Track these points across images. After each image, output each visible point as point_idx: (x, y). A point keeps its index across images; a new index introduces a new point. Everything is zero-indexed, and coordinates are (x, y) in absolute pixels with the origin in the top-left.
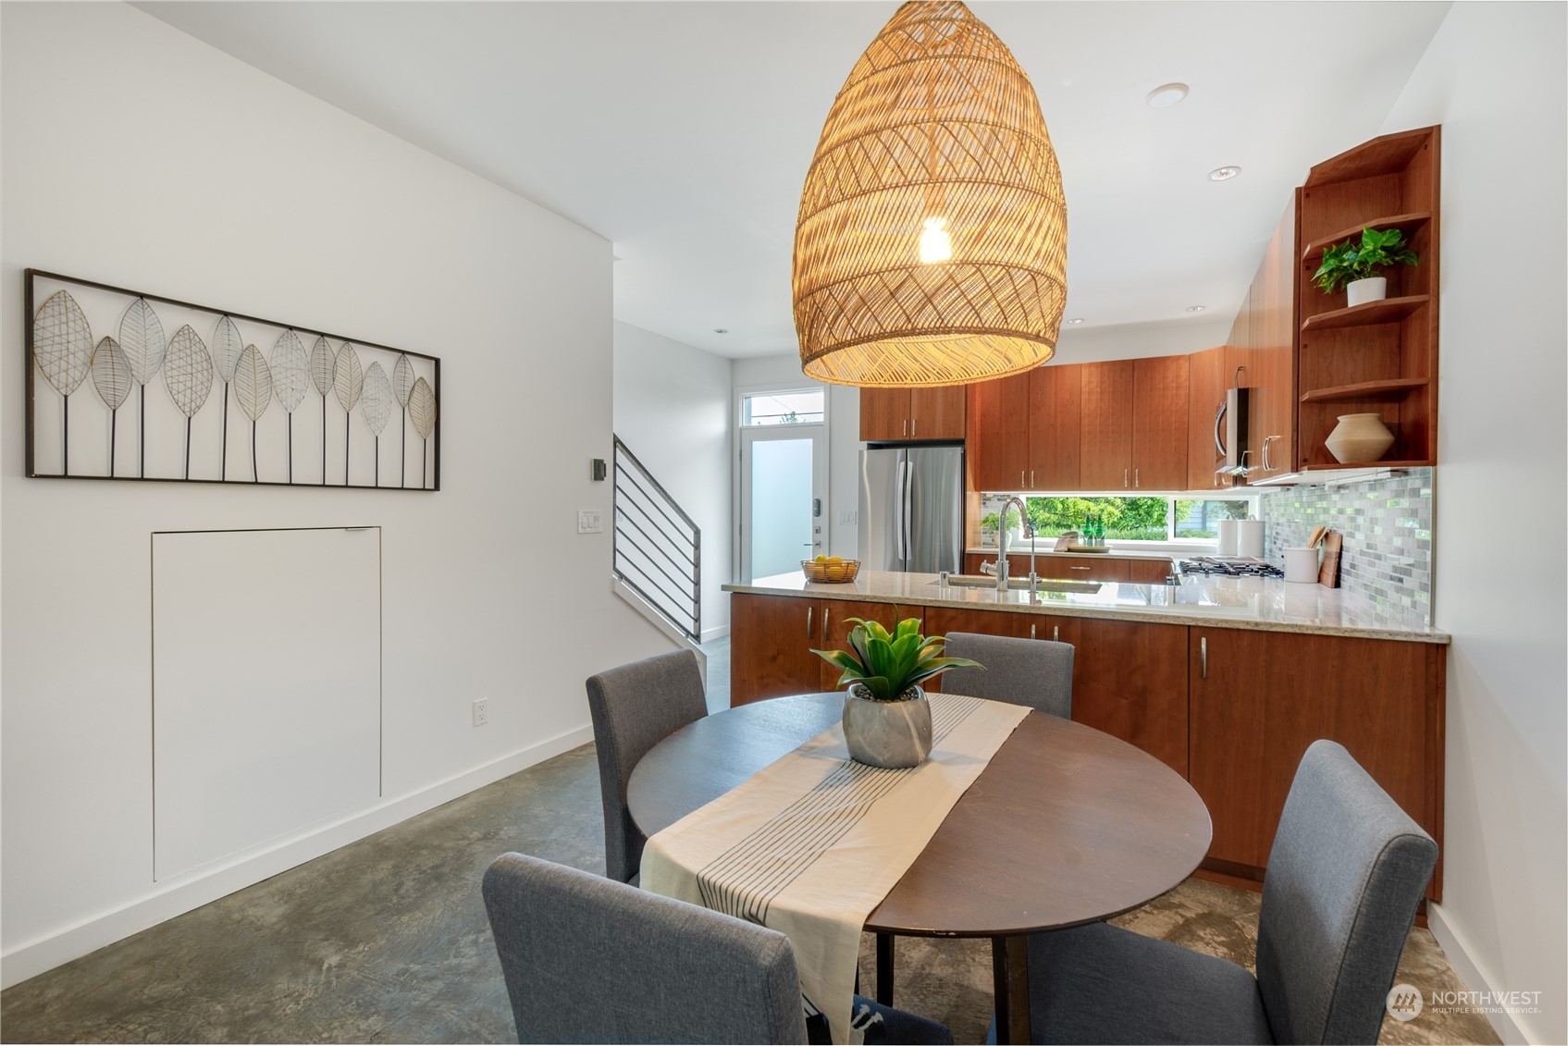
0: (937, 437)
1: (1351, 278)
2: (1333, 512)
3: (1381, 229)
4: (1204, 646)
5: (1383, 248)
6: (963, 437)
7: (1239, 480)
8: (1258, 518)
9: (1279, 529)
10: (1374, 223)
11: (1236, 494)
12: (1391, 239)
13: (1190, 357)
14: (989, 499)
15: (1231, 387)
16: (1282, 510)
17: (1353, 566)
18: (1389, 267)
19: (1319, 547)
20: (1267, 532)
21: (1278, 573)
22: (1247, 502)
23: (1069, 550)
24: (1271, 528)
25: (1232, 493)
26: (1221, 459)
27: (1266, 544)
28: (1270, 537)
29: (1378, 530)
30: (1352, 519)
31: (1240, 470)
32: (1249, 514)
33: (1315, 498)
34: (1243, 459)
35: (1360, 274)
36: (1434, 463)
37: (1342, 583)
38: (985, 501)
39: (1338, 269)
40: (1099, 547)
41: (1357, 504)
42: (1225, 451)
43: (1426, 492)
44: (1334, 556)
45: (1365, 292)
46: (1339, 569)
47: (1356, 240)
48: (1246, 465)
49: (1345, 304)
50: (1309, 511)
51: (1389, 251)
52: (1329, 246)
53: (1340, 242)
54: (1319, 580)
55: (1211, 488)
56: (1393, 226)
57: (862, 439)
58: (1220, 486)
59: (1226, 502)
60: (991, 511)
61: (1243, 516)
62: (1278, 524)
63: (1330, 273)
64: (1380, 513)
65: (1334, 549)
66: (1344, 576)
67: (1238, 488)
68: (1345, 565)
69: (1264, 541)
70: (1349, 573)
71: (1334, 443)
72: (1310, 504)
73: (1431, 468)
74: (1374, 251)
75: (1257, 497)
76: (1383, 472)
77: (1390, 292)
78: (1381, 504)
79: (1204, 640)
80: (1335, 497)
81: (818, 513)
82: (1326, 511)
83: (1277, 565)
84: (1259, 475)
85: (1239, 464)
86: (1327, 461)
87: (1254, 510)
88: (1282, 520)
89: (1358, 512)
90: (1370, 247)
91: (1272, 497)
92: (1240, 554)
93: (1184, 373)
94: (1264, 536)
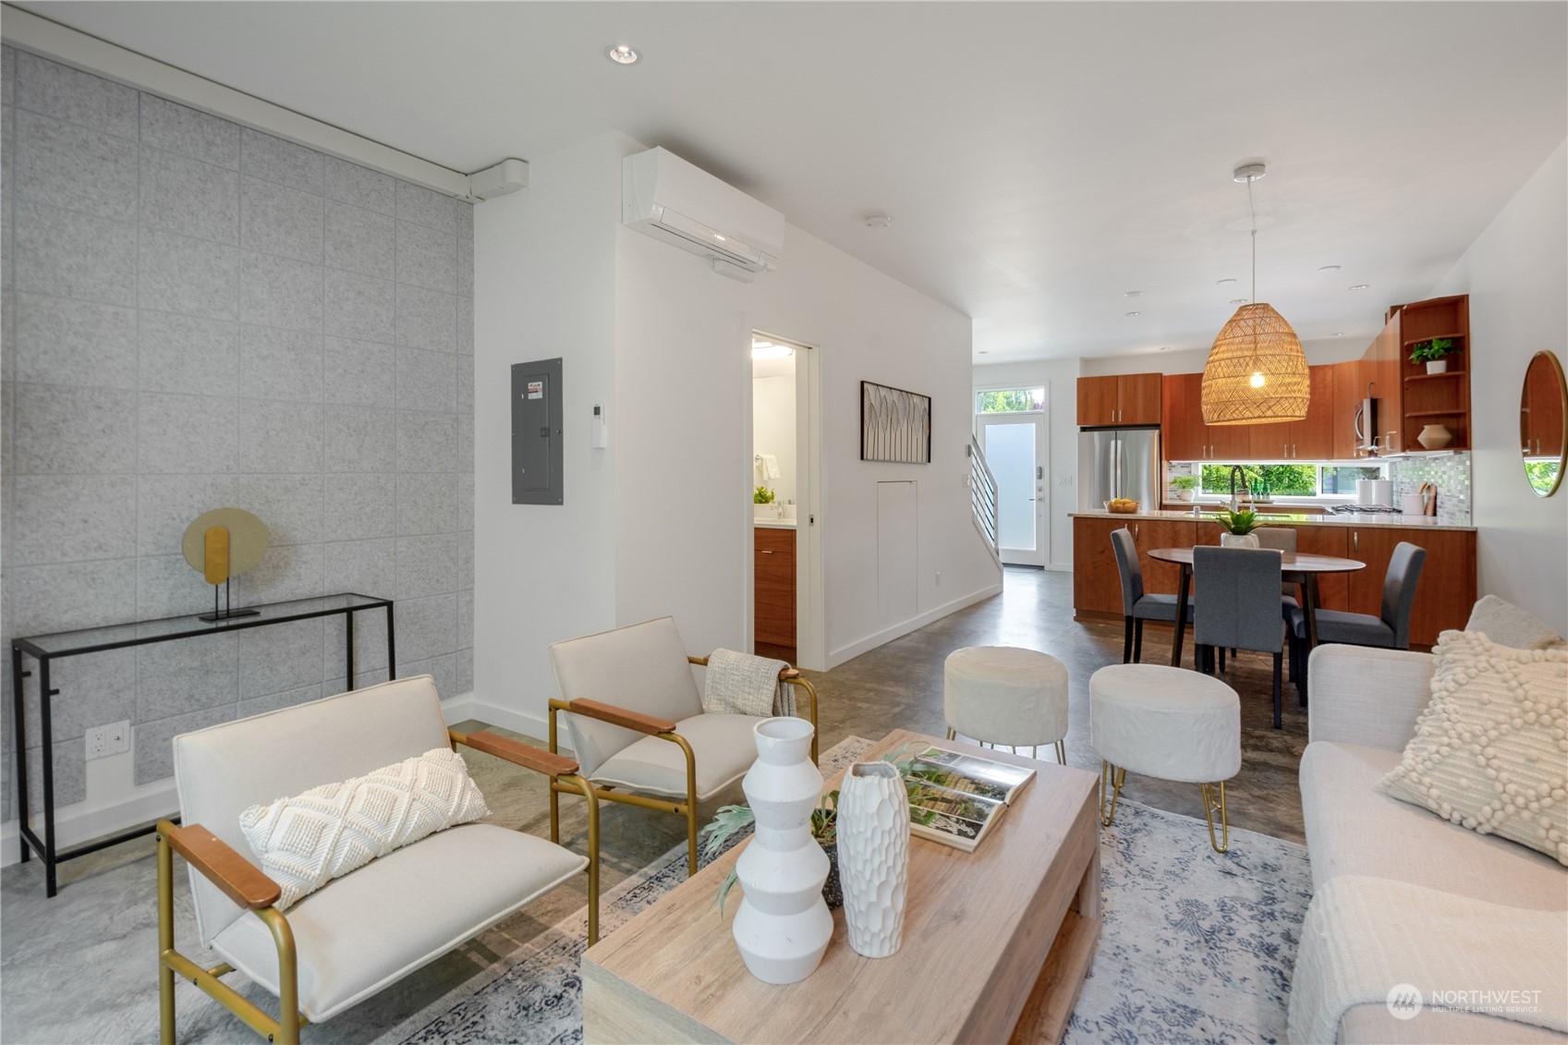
0: (1139, 423)
1: (1429, 360)
2: (1433, 473)
3: (1442, 339)
4: (1356, 538)
5: (1443, 348)
6: (1159, 422)
7: (1371, 453)
8: (1387, 479)
9: (1403, 486)
10: (1438, 337)
11: (1370, 463)
12: (1446, 344)
13: (1333, 366)
14: (1174, 466)
15: (1366, 398)
16: (1404, 473)
17: (1442, 503)
18: (1446, 356)
19: (1424, 493)
20: (1395, 489)
21: (1400, 512)
22: (1378, 469)
23: (1244, 502)
24: (1397, 486)
25: (1368, 461)
26: (1360, 441)
27: (1394, 497)
28: (1397, 492)
29: (1452, 482)
30: (1441, 477)
31: (1374, 447)
32: (1381, 476)
33: (1422, 465)
34: (1375, 439)
35: (1433, 358)
36: (1470, 449)
37: (1438, 513)
38: (1171, 467)
39: (1421, 355)
40: (1266, 499)
41: (1443, 469)
42: (1362, 435)
43: (1468, 463)
44: (1433, 498)
45: (1435, 368)
46: (1435, 506)
47: (1430, 342)
48: (1377, 445)
49: (1426, 373)
50: (1420, 473)
51: (1446, 350)
52: (1417, 344)
53: (1422, 343)
54: (1425, 513)
55: (1352, 458)
56: (1448, 339)
57: (1078, 424)
58: (1358, 457)
59: (1362, 468)
60: (1177, 475)
61: (1376, 478)
62: (1402, 483)
63: (1418, 357)
64: (1452, 473)
65: (1432, 494)
66: (1438, 509)
67: (1372, 458)
68: (1438, 503)
69: (1392, 495)
70: (1440, 507)
71: (1422, 438)
72: (1421, 469)
73: (1468, 452)
74: (1438, 350)
75: (1387, 464)
76: (1451, 453)
77: (1449, 368)
78: (1451, 468)
79: (1356, 534)
80: (1433, 464)
81: (1040, 477)
82: (1429, 472)
83: (1400, 508)
84: (1385, 452)
85: (1372, 444)
86: (1420, 447)
87: (1385, 473)
88: (1404, 480)
89: (1444, 473)
90: (1436, 348)
91: (1398, 464)
92: (1374, 503)
93: (1329, 378)
94: (1392, 491)
